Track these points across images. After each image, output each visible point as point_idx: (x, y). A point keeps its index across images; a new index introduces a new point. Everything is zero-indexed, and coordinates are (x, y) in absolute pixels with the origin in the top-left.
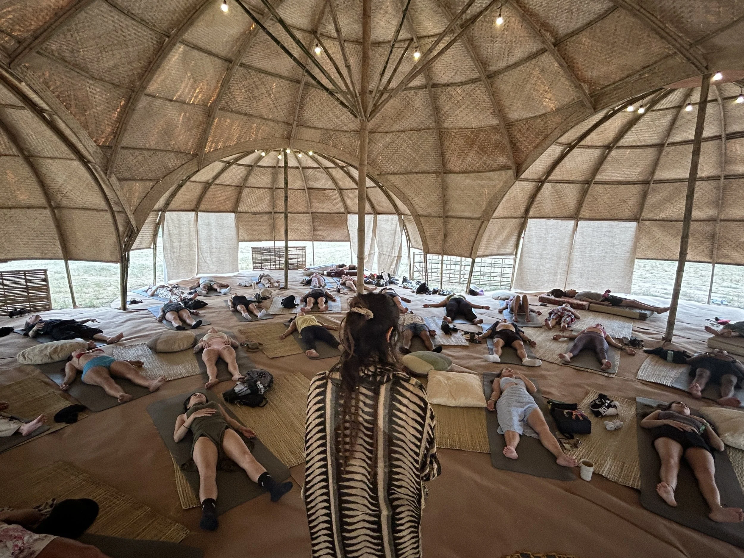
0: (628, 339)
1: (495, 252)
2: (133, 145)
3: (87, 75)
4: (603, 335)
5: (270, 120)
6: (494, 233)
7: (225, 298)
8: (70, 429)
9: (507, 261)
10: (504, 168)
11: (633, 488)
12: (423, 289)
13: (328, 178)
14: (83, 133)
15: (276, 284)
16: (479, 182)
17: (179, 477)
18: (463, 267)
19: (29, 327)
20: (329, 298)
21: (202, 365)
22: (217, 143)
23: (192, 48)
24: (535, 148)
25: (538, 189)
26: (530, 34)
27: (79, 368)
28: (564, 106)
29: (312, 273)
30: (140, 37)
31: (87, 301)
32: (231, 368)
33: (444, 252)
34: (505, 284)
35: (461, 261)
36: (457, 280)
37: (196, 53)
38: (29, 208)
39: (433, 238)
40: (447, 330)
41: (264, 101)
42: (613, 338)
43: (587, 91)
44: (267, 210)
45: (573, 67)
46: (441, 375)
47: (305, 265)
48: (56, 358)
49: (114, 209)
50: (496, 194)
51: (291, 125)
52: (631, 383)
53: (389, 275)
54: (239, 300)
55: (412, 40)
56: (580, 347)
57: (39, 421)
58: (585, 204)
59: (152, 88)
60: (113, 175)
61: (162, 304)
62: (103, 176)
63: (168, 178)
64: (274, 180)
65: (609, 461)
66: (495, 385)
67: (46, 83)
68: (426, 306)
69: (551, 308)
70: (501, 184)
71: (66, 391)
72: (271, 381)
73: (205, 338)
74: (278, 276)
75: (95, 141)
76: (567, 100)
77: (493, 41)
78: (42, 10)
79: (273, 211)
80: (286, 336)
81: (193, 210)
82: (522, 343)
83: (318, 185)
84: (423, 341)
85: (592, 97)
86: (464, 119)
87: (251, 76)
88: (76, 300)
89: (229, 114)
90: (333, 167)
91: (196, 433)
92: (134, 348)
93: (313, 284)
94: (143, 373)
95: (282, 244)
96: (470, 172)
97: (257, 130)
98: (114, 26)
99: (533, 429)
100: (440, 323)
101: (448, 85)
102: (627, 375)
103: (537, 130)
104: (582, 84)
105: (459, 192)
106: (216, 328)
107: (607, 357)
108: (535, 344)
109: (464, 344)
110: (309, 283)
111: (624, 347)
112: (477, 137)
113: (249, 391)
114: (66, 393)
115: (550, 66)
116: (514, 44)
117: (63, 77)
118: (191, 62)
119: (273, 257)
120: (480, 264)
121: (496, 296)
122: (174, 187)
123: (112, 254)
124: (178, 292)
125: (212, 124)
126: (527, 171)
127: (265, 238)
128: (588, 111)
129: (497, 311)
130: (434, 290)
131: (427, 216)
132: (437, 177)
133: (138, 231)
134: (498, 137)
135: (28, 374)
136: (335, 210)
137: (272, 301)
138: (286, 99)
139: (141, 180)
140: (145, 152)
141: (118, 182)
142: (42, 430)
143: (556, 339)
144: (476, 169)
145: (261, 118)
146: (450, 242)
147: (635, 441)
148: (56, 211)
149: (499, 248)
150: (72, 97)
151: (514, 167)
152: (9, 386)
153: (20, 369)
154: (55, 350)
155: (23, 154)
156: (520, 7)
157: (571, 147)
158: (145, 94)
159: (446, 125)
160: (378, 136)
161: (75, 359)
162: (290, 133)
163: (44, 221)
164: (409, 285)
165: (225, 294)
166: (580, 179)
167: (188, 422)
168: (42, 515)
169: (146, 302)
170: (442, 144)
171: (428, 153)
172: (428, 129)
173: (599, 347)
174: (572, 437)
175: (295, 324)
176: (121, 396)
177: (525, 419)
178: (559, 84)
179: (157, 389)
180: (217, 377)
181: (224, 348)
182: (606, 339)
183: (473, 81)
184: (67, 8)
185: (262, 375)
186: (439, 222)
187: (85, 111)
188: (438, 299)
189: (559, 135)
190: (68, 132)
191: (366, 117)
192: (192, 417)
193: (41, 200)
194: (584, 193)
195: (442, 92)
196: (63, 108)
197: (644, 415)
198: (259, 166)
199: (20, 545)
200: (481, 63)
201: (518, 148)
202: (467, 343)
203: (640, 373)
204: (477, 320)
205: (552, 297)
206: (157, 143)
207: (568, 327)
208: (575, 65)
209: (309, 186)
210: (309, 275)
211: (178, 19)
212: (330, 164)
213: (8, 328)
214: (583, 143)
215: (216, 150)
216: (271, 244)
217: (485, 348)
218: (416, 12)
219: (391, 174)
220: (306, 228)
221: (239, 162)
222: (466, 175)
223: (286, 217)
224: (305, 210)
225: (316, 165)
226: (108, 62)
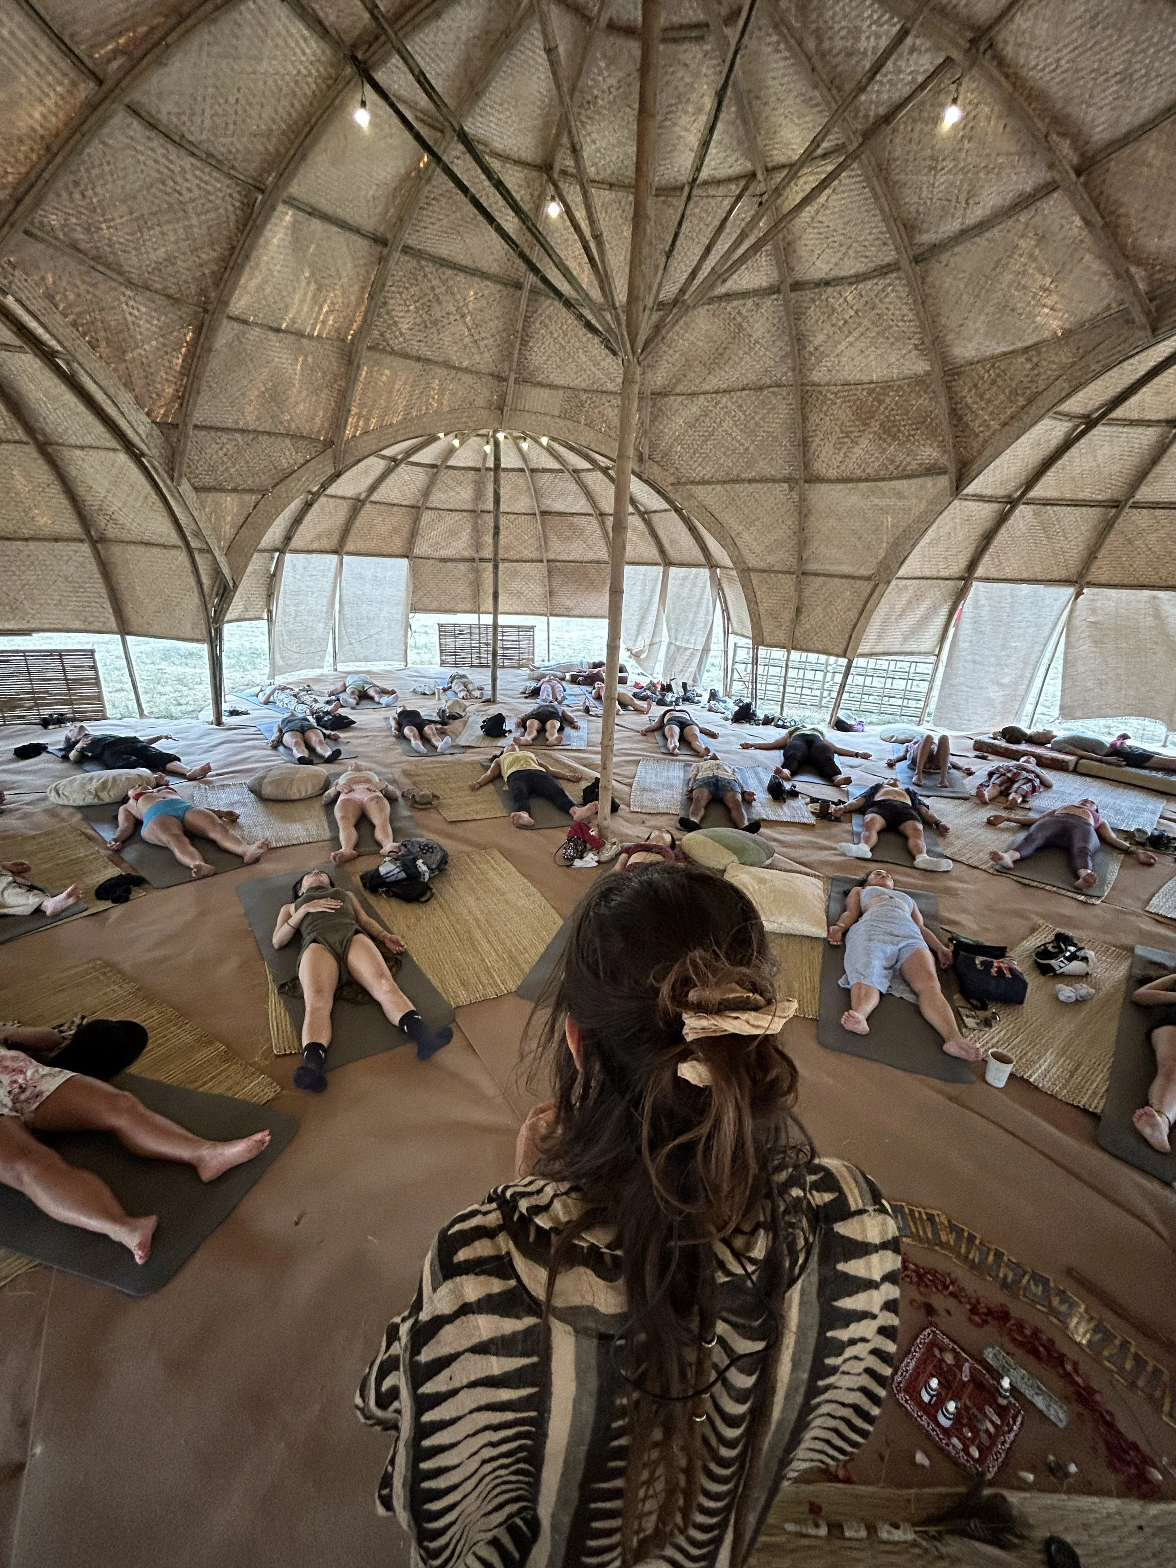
0: (1146, 833)
1: (896, 649)
2: (215, 422)
3: (121, 280)
4: (1092, 821)
5: (466, 370)
6: (898, 608)
7: (384, 713)
8: (117, 911)
9: (921, 668)
10: (932, 471)
11: (1085, 1111)
12: (744, 715)
13: (579, 491)
14: (125, 398)
15: (477, 693)
16: (877, 501)
17: (275, 1004)
18: (829, 676)
19: (70, 745)
20: (567, 722)
21: (333, 825)
22: (367, 420)
23: (310, 214)
24: (1005, 424)
25: (1002, 519)
26: (1024, 145)
27: (138, 816)
28: (1082, 326)
29: (544, 676)
30: (209, 193)
31: (162, 707)
32: (379, 835)
33: (792, 645)
34: (911, 712)
35: (827, 664)
36: (816, 701)
37: (316, 225)
38: (56, 540)
39: (774, 616)
40: (777, 793)
41: (453, 330)
42: (1113, 829)
43: (1142, 286)
44: (466, 554)
45: (1117, 227)
46: (748, 873)
47: (533, 660)
48: (106, 797)
49: (193, 545)
50: (909, 526)
51: (506, 380)
52: (1133, 918)
53: (684, 685)
54: (409, 718)
55: (754, 175)
56: (1039, 842)
57: (70, 895)
58: (1103, 551)
59: (239, 303)
60: (184, 481)
61: (278, 717)
62: (169, 482)
63: (282, 487)
64: (479, 495)
65: (1049, 1058)
66: (851, 900)
67: (50, 297)
68: (746, 746)
69: (996, 763)
70: (924, 503)
71: (117, 851)
72: (444, 860)
73: (342, 781)
74: (480, 678)
75: (148, 414)
76: (1091, 309)
77: (935, 168)
78: (21, 141)
79: (476, 556)
80: (481, 785)
81: (335, 552)
82: (920, 826)
83: (559, 506)
84: (728, 810)
85: (1151, 300)
86: (856, 362)
87: (425, 276)
88: (144, 706)
89: (388, 359)
90: (589, 470)
91: (307, 938)
92: (227, 790)
93: (543, 695)
94: (236, 833)
95: (487, 619)
96: (860, 480)
97: (442, 392)
98: (158, 171)
99: (909, 985)
100: (767, 779)
101: (827, 283)
102: (1129, 901)
103: (1014, 385)
104: (1133, 269)
105: (832, 522)
106: (362, 763)
107: (1090, 864)
108: (946, 829)
109: (806, 821)
110: (535, 693)
111: (1133, 848)
112: (881, 402)
113: (403, 875)
114: (116, 855)
115: (1062, 226)
116: (982, 175)
117: (78, 283)
118: (308, 247)
119: (475, 644)
120: (862, 671)
121: (887, 735)
122: (295, 506)
123: (194, 626)
124: (307, 698)
125: (356, 379)
126: (981, 477)
127: (461, 606)
128: (1139, 334)
129: (884, 763)
130: (766, 717)
131: (764, 571)
132: (791, 489)
133: (236, 586)
134: (923, 401)
135: (63, 820)
136: (591, 556)
137: (466, 723)
138: (494, 325)
139: (235, 490)
140: (238, 436)
141: (194, 495)
142: (76, 909)
143: (991, 823)
144: (873, 474)
145: (447, 365)
146: (807, 624)
147: (1113, 1027)
148: (99, 546)
149: (905, 639)
150: (99, 324)
151: (952, 468)
152: (33, 837)
153: (52, 812)
154: (104, 786)
155: (35, 440)
156: (1007, 76)
157: (1090, 422)
158: (230, 318)
159: (816, 376)
160: (674, 402)
161: (131, 801)
162: (503, 397)
163: (82, 565)
164: (720, 706)
165: (388, 706)
166: (1100, 498)
167: (297, 917)
168: (64, 1038)
169: (254, 714)
170: (805, 419)
171: (776, 439)
172: (779, 386)
173: (1078, 844)
174: (984, 1007)
175: (498, 766)
176: (197, 867)
177: (898, 966)
178: (1077, 271)
179: (257, 860)
180: (356, 847)
181: (372, 799)
182: (1097, 830)
183: (883, 271)
184: (65, 134)
185: (427, 849)
186: (788, 583)
187: (124, 353)
188: (774, 734)
189: (1063, 394)
190: (99, 396)
191: (634, 353)
192: (302, 911)
193: (72, 527)
194: (1106, 528)
195: (813, 300)
196: (86, 348)
197: (1144, 981)
198: (451, 467)
199: (21, 1081)
200: (905, 225)
201: (967, 425)
202: (812, 820)
203: (1154, 901)
204: (840, 777)
205: (1002, 743)
206: (258, 419)
207: (1024, 801)
208: (1123, 220)
209: (544, 508)
210: (538, 680)
211: (277, 150)
212: (582, 464)
213: (38, 745)
214: (1118, 413)
215: (366, 433)
216: (471, 619)
217: (847, 832)
218: (766, 104)
219: (698, 483)
220: (536, 590)
221: (413, 459)
222: (850, 485)
223: (496, 567)
224: (535, 555)
225: (557, 466)
226: (155, 250)
